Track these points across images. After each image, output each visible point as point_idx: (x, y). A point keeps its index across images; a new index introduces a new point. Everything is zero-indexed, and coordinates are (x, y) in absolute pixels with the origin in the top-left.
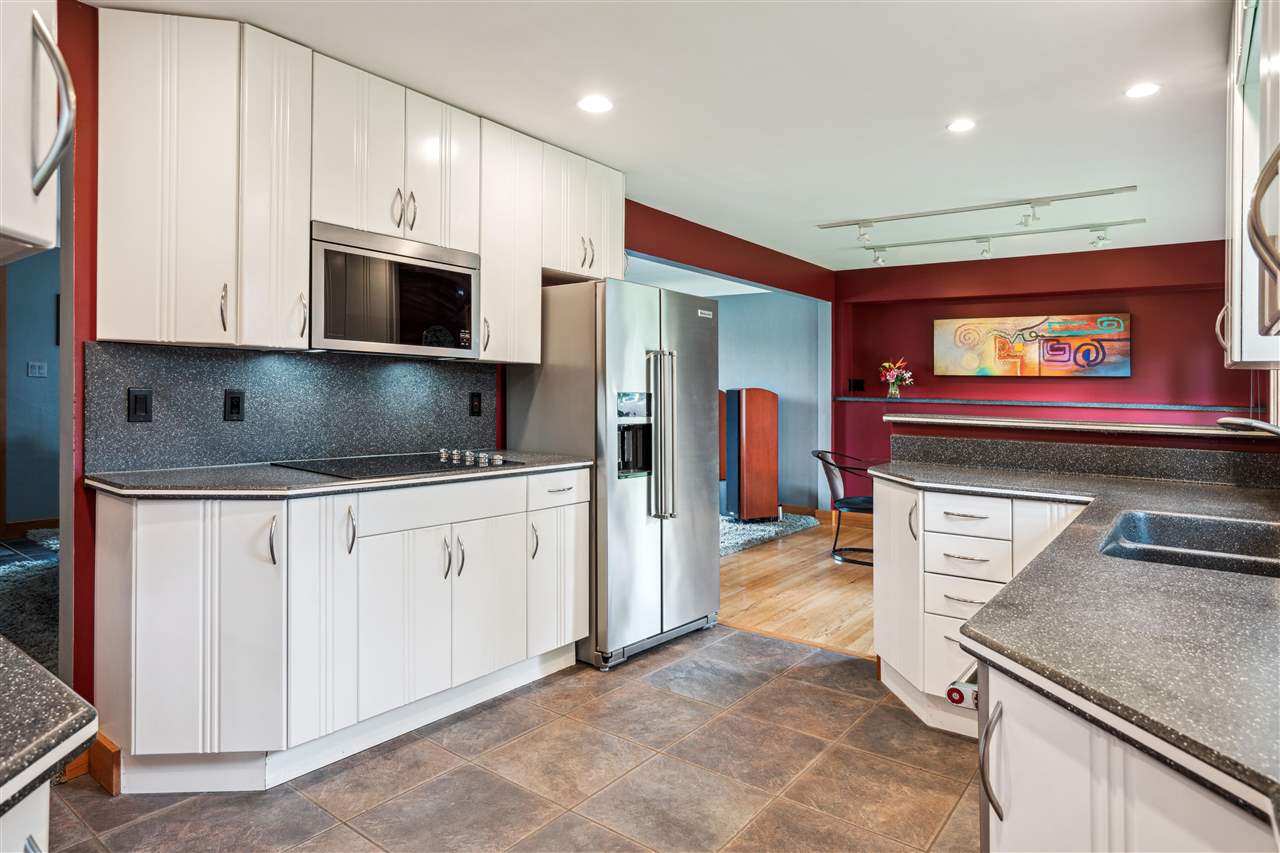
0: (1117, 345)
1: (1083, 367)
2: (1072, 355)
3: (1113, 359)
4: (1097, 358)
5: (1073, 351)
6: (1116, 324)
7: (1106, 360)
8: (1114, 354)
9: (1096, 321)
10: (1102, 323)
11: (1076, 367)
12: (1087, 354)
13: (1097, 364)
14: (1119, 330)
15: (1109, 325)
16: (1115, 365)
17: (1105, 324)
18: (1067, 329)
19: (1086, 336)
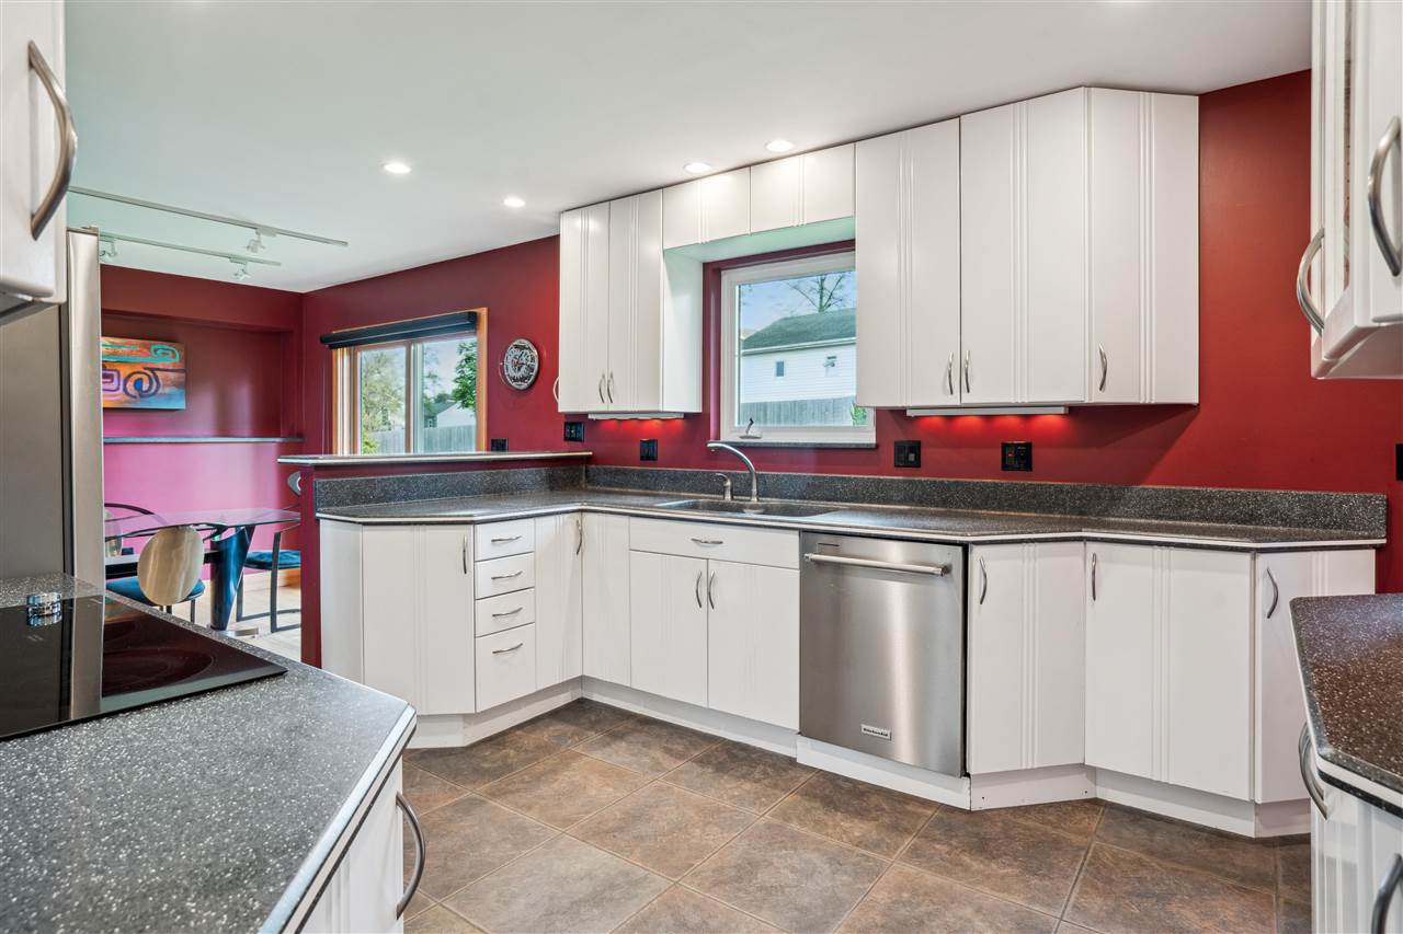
0: (172, 375)
1: (135, 397)
2: (122, 383)
3: (167, 390)
4: (150, 387)
5: (122, 378)
6: (170, 353)
7: (160, 391)
8: (168, 386)
9: (149, 349)
10: (156, 351)
11: (127, 398)
12: (138, 384)
13: (150, 396)
14: (173, 360)
15: (164, 354)
16: (169, 397)
17: (159, 352)
18: (115, 354)
19: (139, 363)
